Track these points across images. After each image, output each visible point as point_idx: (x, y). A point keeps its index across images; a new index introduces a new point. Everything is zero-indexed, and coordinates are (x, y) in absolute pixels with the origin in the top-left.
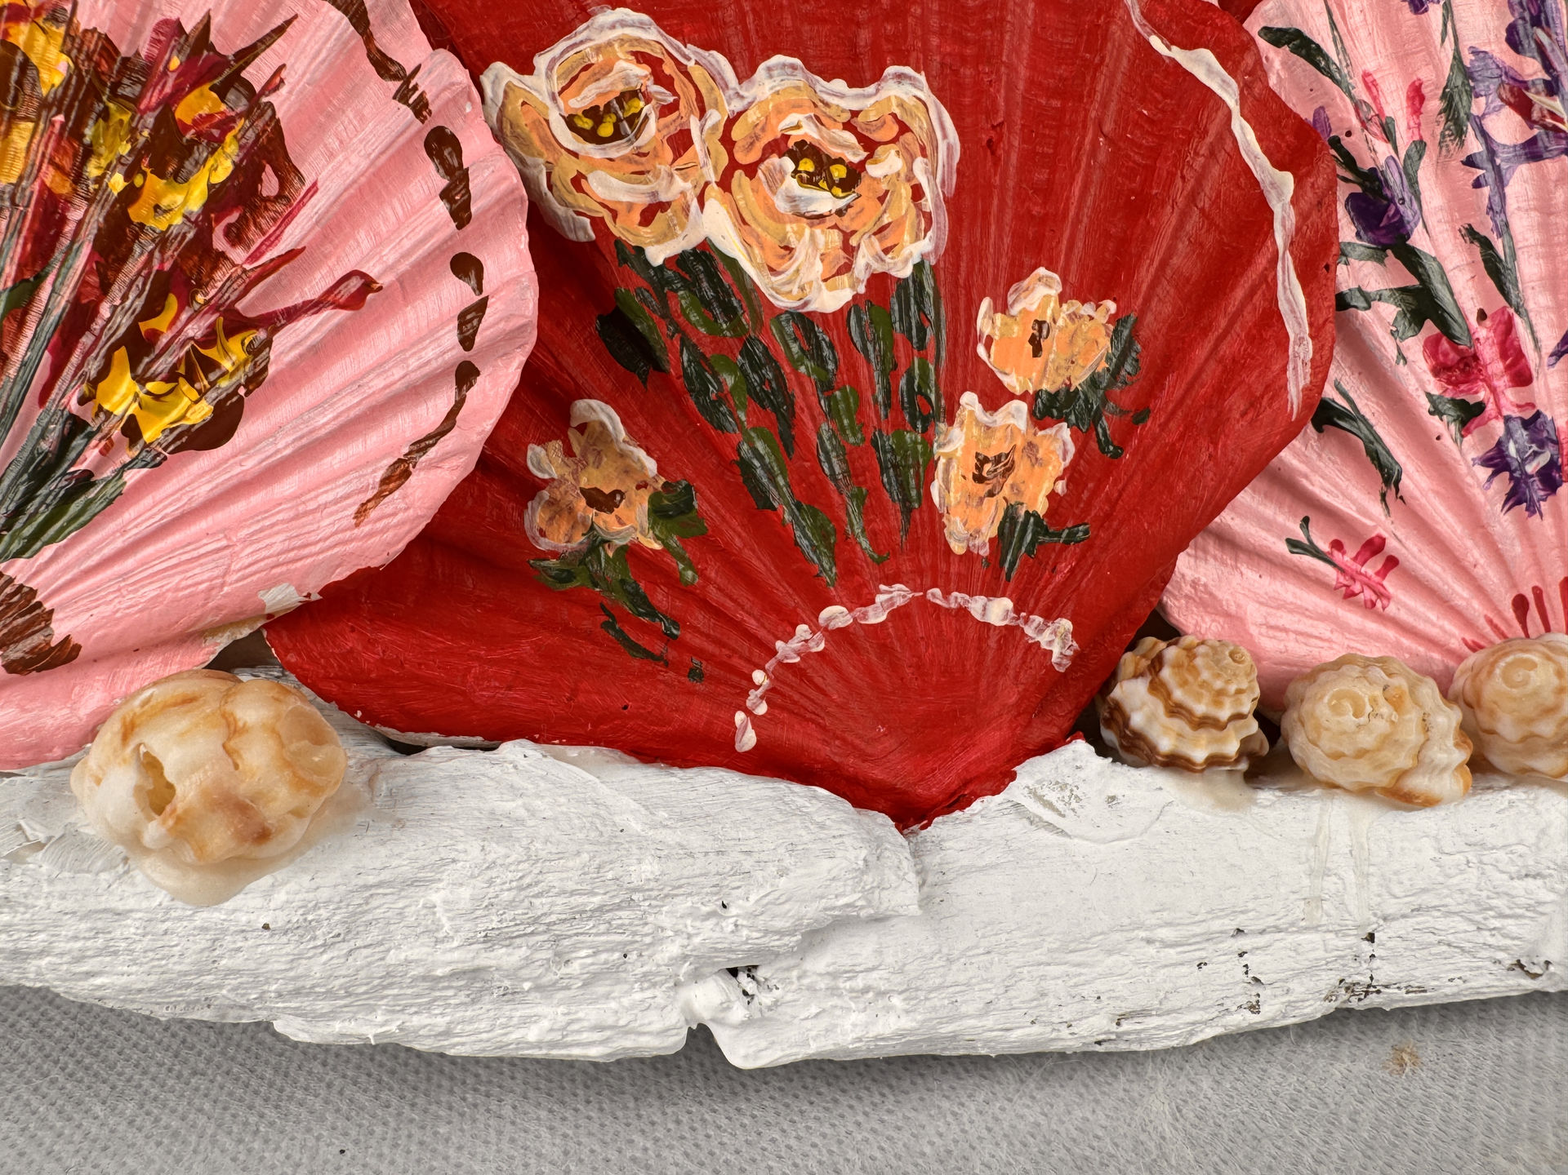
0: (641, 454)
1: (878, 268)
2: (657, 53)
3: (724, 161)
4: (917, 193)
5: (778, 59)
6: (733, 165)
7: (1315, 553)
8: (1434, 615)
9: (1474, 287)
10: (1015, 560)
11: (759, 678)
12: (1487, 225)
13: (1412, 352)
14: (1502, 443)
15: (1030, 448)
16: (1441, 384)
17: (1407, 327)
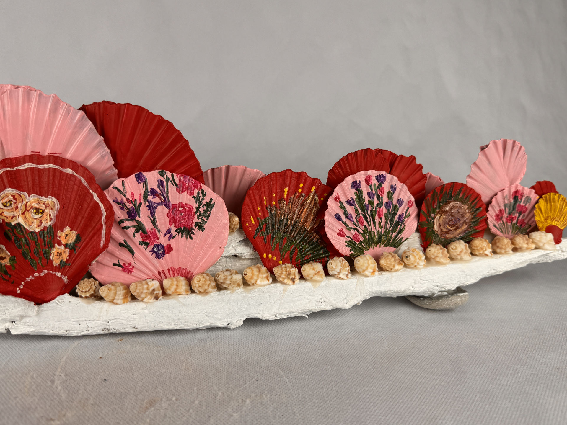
0: (8, 252)
1: (45, 225)
2: (15, 194)
3: (25, 209)
4: (50, 215)
5: (33, 195)
6: (26, 210)
7: (119, 265)
8: (142, 275)
9: (148, 226)
10: (62, 267)
11: (23, 283)
12: (150, 216)
13: (138, 235)
14: (153, 249)
15: (65, 252)
16: (143, 240)
17: (137, 231)
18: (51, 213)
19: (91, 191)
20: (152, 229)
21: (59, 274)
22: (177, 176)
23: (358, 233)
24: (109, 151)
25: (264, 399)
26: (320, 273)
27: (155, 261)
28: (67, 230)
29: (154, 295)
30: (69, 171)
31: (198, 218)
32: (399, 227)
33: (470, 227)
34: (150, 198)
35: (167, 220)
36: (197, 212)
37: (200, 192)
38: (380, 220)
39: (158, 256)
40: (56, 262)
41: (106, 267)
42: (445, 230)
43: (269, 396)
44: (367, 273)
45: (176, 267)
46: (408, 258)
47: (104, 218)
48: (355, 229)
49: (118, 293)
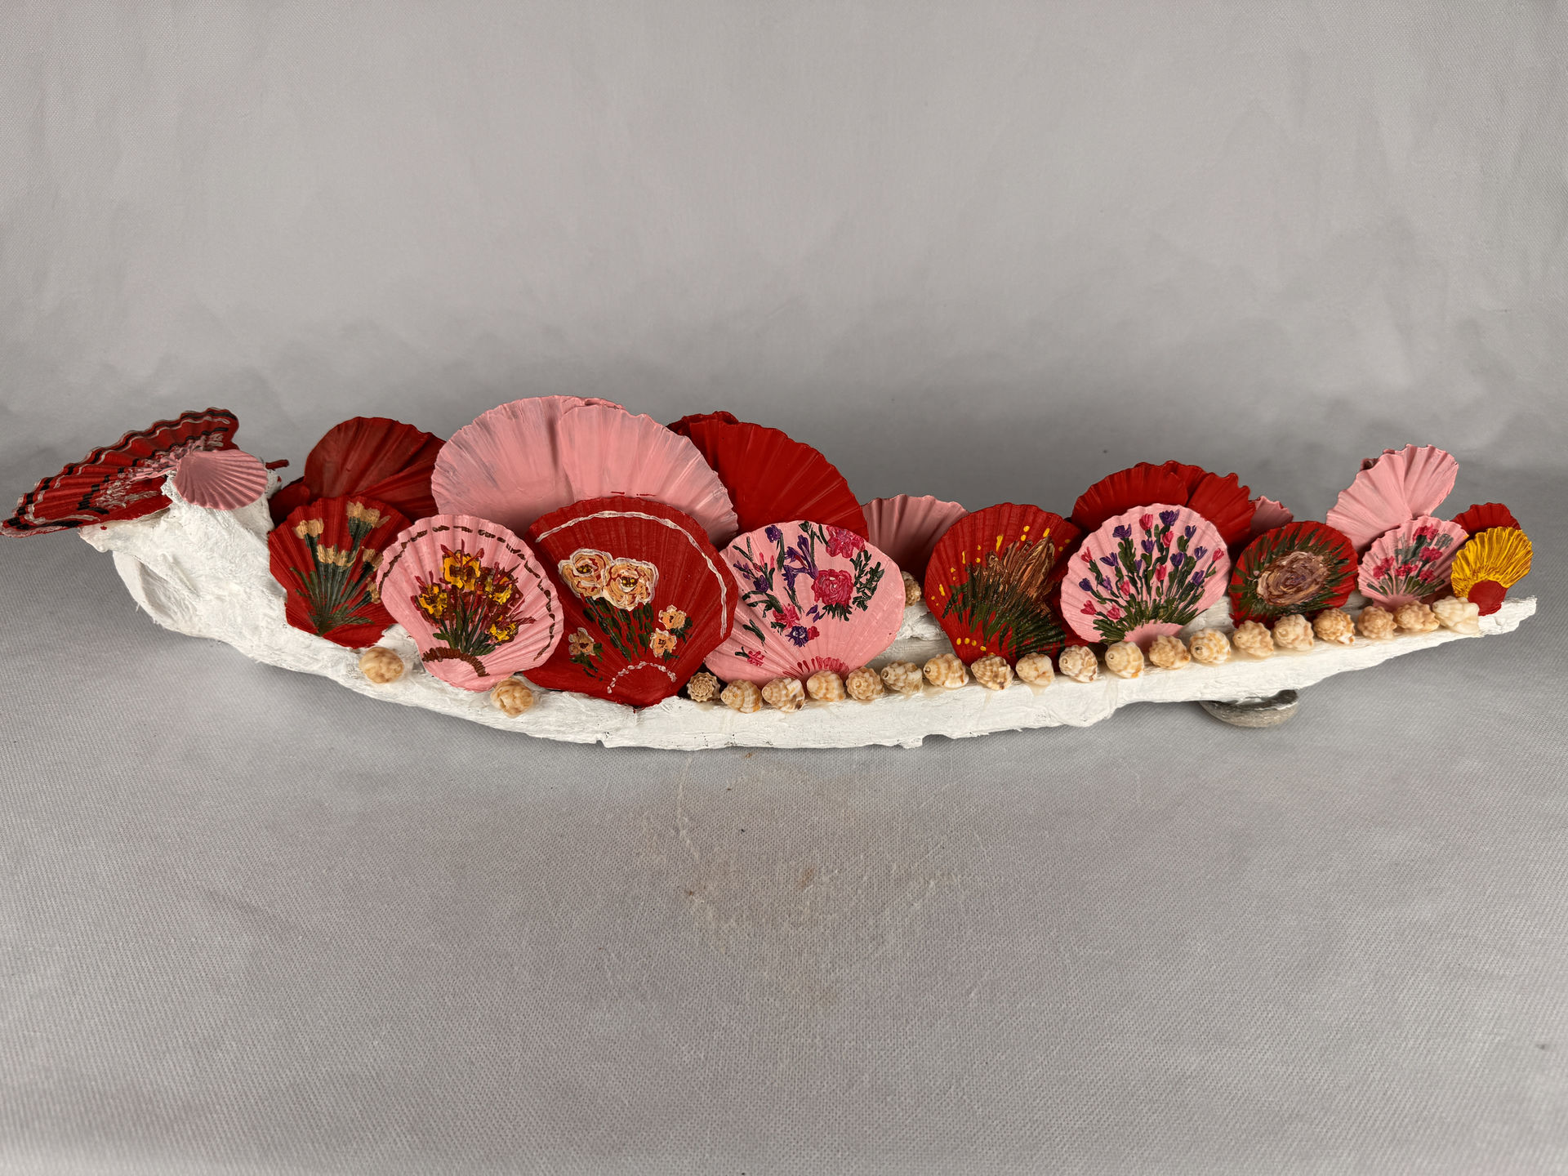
0: (591, 637)
1: (640, 602)
2: (594, 556)
3: (610, 578)
5: (619, 558)
7: (744, 654)
8: (775, 667)
9: (784, 600)
10: (667, 659)
11: (614, 679)
12: (788, 588)
13: (770, 613)
14: (792, 633)
15: (670, 639)
16: (777, 619)
17: (768, 608)
18: (648, 586)
19: (703, 554)
20: (789, 605)
21: (663, 669)
22: (827, 529)
23: (1117, 607)
24: (726, 490)
25: (953, 881)
26: (1047, 675)
27: (794, 649)
28: (672, 610)
29: (796, 703)
30: (670, 524)
31: (858, 592)
32: (1192, 593)
33: (1323, 588)
34: (787, 562)
35: (812, 594)
36: (856, 583)
37: (862, 554)
38: (1159, 585)
39: (799, 642)
40: (658, 652)
41: (726, 657)
42: (1276, 593)
43: (959, 876)
44: (1124, 673)
45: (824, 657)
46: (1198, 652)
47: (723, 595)
48: (1111, 600)
49: (747, 699)
